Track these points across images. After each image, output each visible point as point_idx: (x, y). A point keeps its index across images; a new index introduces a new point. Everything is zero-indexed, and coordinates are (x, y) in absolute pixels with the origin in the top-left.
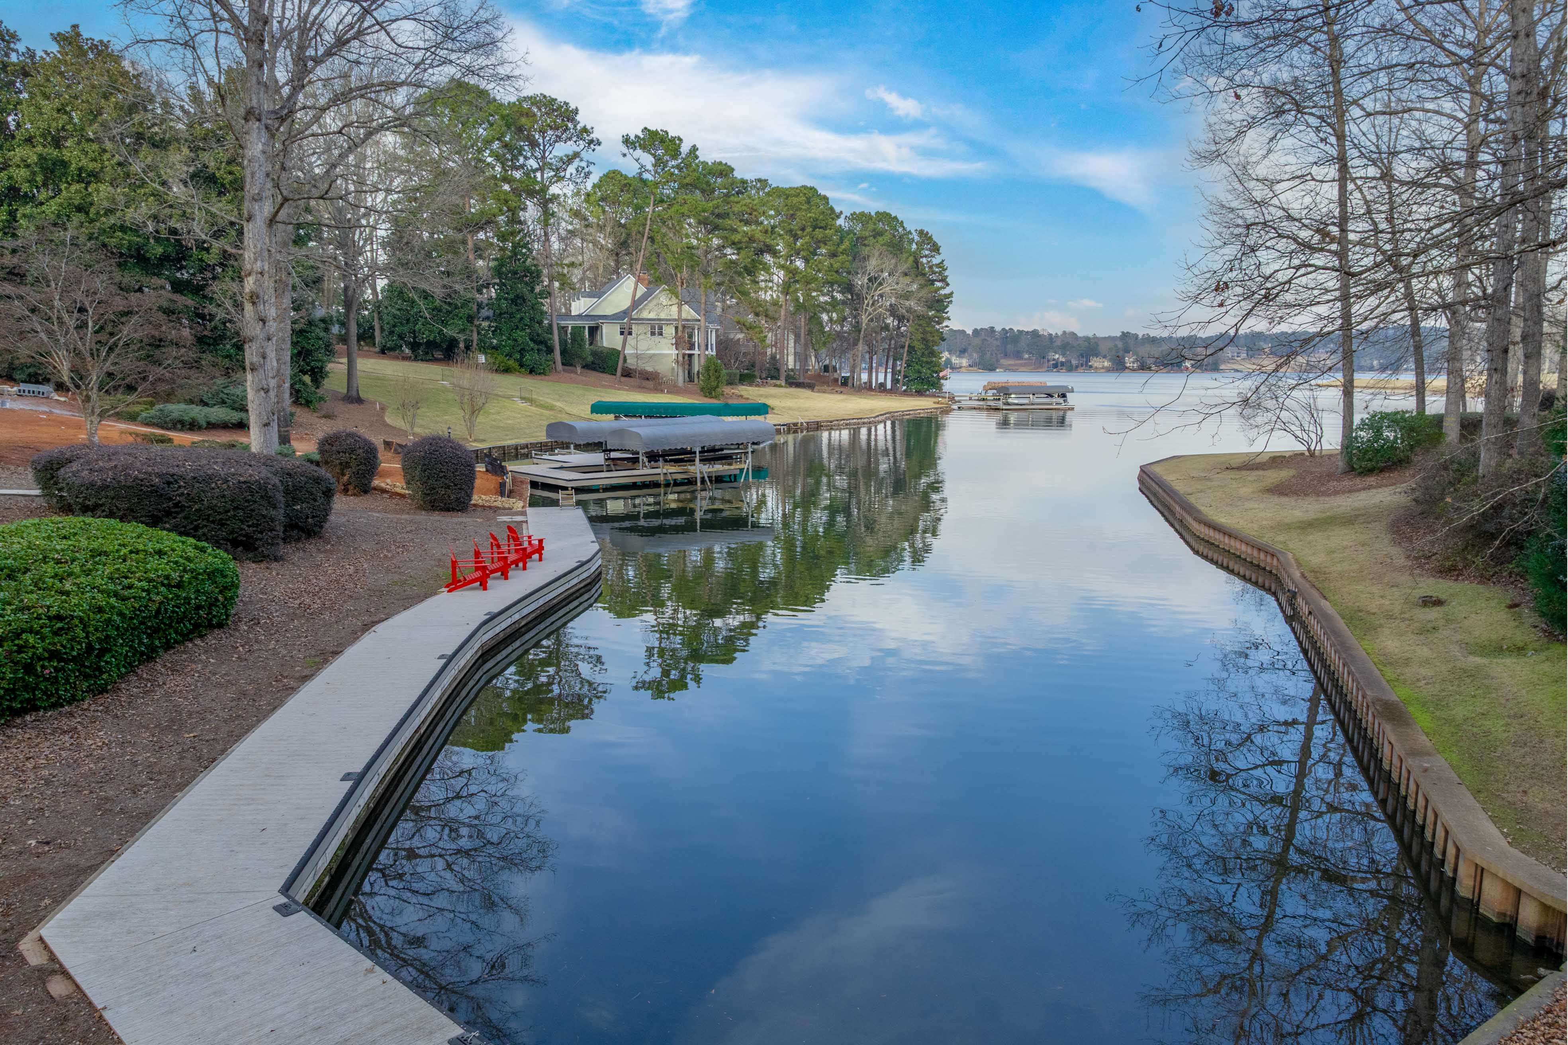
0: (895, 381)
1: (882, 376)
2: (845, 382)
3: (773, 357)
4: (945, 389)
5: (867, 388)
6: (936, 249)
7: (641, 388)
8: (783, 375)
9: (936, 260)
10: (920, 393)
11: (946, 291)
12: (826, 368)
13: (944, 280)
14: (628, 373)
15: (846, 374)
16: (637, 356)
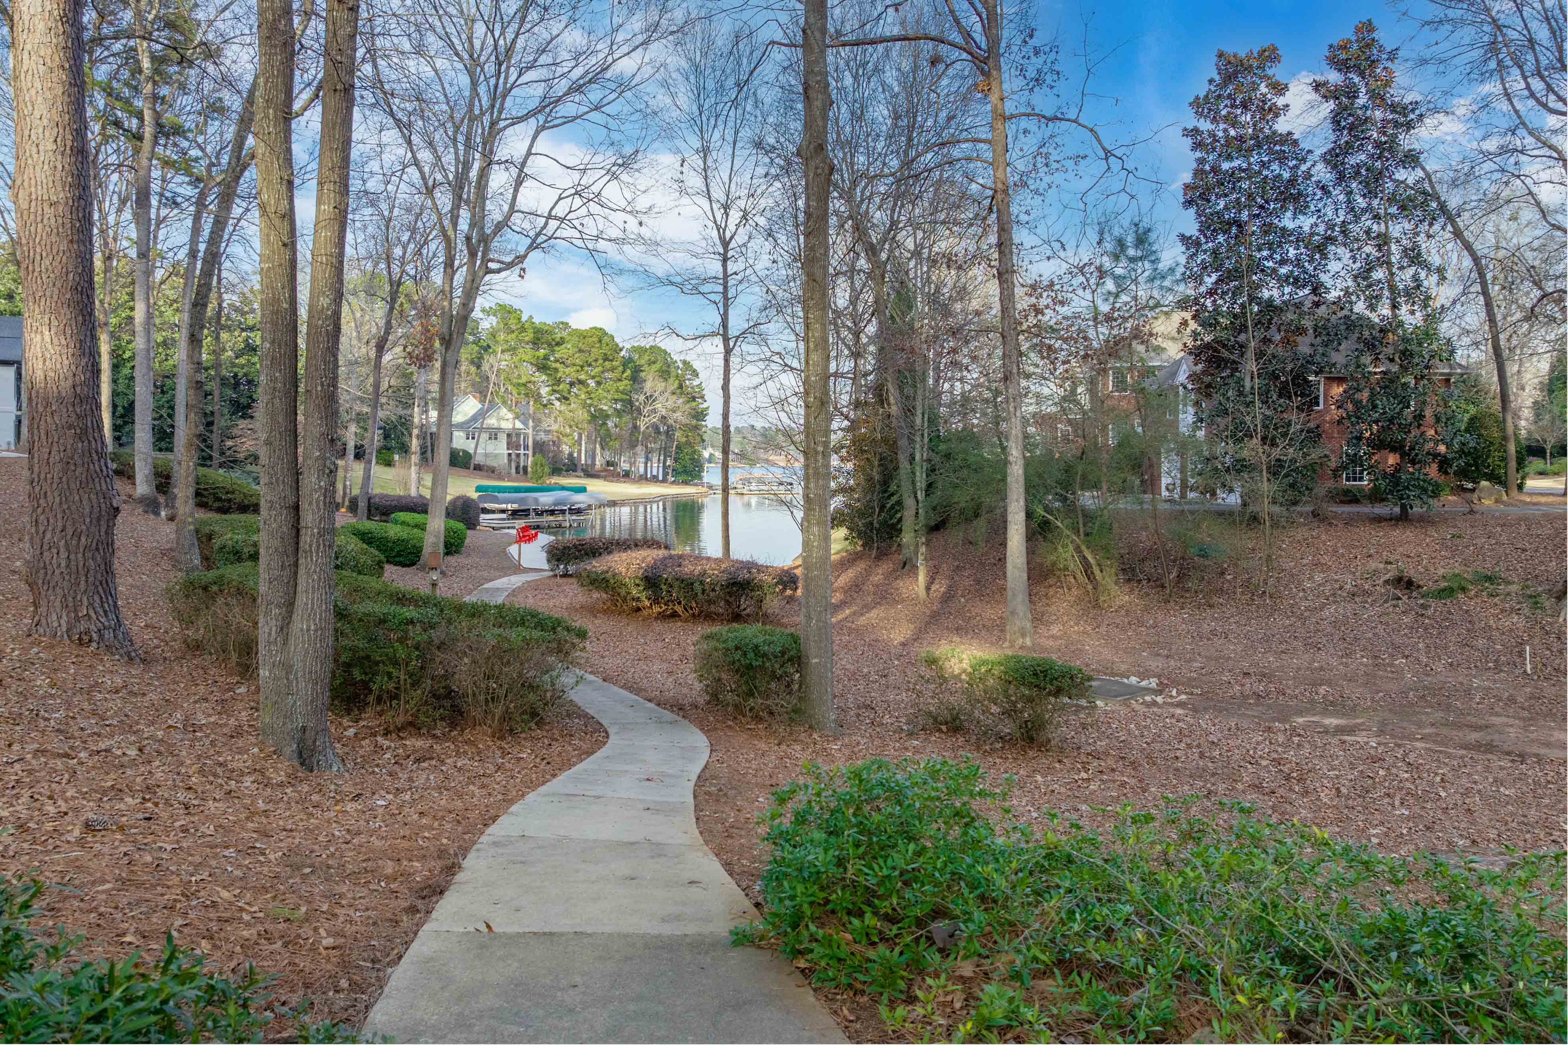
0: (665, 474)
1: (656, 468)
2: (627, 474)
3: (571, 455)
4: (705, 480)
5: (643, 479)
6: (695, 374)
7: (489, 478)
8: (579, 468)
9: (696, 382)
10: (686, 483)
11: (705, 405)
12: (609, 464)
13: (702, 397)
14: (478, 468)
15: (625, 466)
16: (486, 455)
